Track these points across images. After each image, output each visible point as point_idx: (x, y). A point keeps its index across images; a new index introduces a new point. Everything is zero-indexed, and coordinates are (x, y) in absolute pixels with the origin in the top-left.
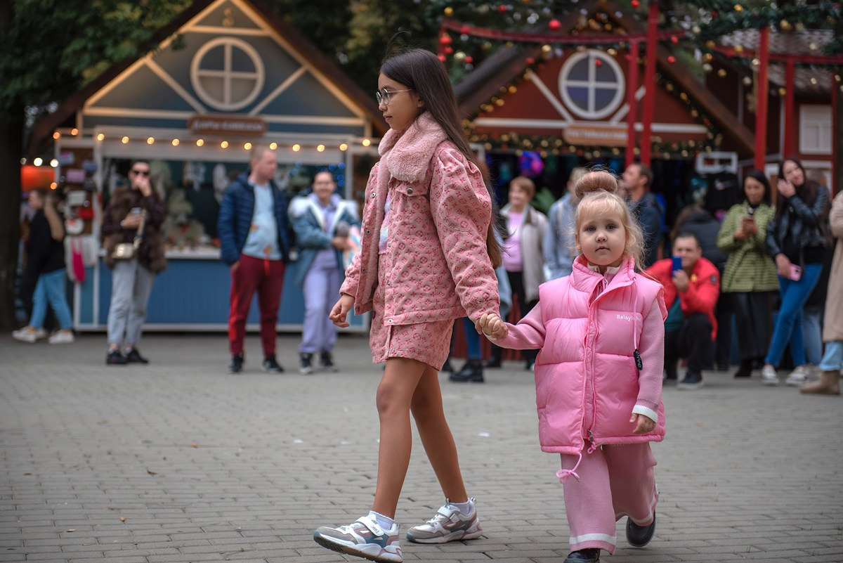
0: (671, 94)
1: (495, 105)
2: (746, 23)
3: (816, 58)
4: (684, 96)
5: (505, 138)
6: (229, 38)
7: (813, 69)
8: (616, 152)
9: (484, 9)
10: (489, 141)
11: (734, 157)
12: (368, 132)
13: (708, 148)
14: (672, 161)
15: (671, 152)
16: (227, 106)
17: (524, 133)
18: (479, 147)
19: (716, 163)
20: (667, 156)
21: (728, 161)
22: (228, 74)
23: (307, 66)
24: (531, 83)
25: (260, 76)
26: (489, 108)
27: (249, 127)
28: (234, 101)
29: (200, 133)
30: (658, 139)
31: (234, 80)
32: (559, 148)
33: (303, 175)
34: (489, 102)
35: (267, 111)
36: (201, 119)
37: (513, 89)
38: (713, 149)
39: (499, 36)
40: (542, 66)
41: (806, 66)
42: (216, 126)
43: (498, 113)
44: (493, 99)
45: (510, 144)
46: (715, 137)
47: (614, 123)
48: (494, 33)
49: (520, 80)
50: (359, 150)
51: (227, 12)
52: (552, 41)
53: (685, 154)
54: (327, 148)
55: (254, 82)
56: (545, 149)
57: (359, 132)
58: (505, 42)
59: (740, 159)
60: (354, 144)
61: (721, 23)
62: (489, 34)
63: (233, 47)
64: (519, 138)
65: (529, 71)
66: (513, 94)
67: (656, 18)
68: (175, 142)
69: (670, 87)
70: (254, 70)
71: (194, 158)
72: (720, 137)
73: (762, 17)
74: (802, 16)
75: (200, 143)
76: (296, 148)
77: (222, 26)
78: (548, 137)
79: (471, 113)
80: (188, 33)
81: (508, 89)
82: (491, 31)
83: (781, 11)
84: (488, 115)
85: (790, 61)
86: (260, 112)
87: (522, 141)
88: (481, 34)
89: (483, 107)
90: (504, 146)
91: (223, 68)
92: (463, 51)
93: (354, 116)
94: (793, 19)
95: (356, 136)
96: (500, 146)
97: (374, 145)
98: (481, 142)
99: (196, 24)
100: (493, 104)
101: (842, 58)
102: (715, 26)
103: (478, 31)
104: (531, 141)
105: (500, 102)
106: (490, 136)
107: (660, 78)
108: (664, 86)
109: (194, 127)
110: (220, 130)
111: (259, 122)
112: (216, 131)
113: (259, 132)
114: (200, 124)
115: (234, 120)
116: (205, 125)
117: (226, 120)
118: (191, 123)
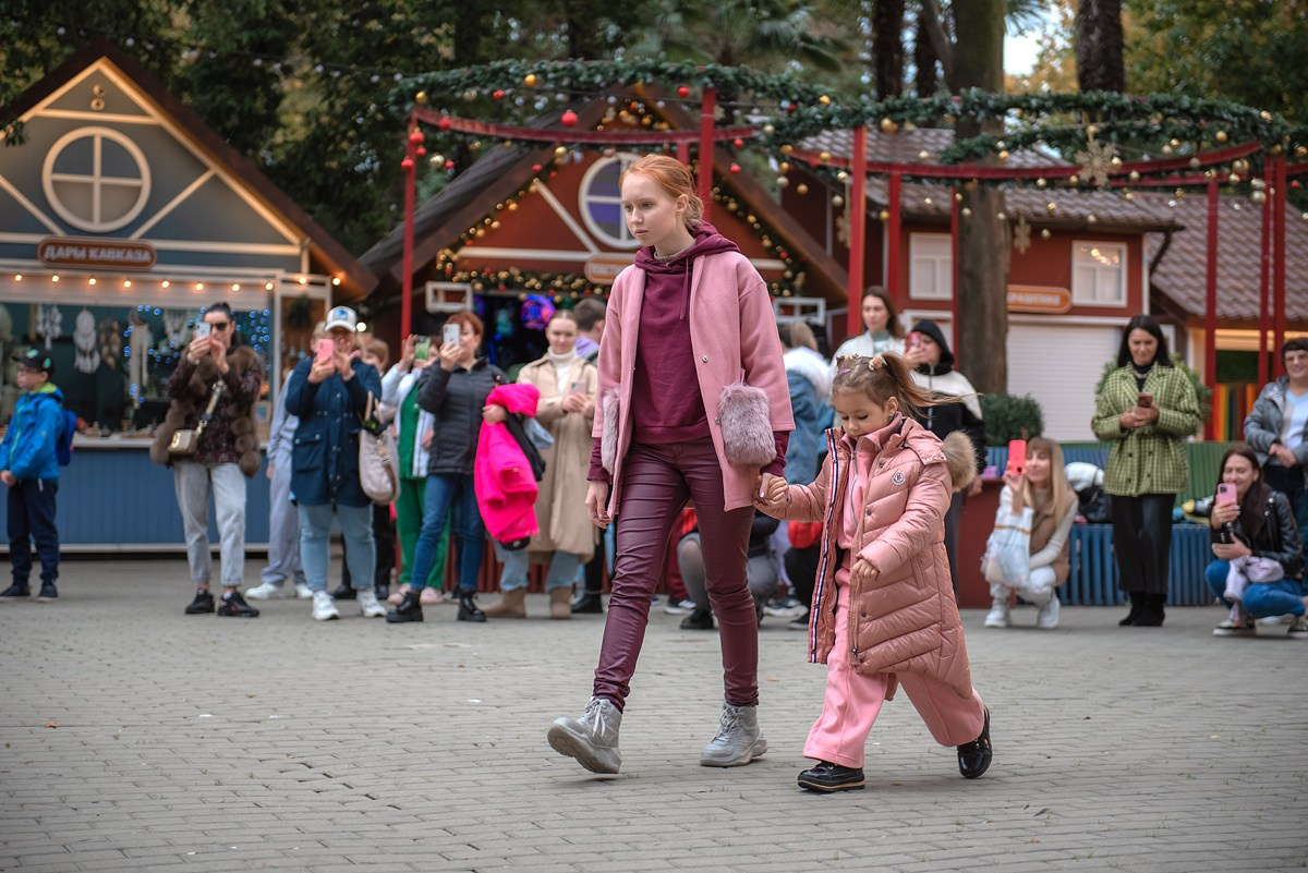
0: (734, 214)
1: (486, 227)
2: (834, 121)
3: (932, 169)
4: (752, 219)
5: (503, 275)
6: (98, 127)
7: (925, 181)
9: (471, 94)
10: (478, 278)
11: (821, 303)
12: (305, 266)
13: (786, 292)
16: (96, 225)
17: (529, 268)
18: (468, 287)
19: (797, 312)
21: (814, 309)
22: (97, 179)
23: (215, 169)
24: (538, 194)
25: (145, 183)
26: (480, 233)
27: (130, 256)
28: (104, 220)
31: (104, 187)
32: (580, 290)
34: (481, 224)
35: (155, 233)
36: (57, 244)
37: (513, 206)
38: (792, 295)
39: (492, 132)
40: (553, 174)
41: (917, 179)
42: (81, 254)
43: (491, 240)
44: (487, 221)
45: (509, 283)
46: (794, 278)
48: (487, 128)
49: (521, 192)
50: (294, 291)
51: (96, 89)
52: (569, 140)
54: (243, 286)
55: (138, 190)
56: (559, 290)
57: (291, 264)
58: (503, 140)
59: (829, 307)
60: (285, 281)
61: (800, 119)
62: (479, 129)
63: (105, 140)
64: (522, 275)
65: (536, 180)
66: (513, 212)
67: (711, 112)
68: (19, 278)
69: (733, 206)
70: (138, 175)
71: (48, 300)
72: (801, 277)
73: (856, 112)
74: (912, 112)
75: (55, 279)
76: (200, 287)
77: (89, 110)
78: (565, 275)
79: (455, 240)
80: (35, 118)
81: (506, 206)
82: (482, 125)
83: (881, 106)
84: (477, 242)
85: (896, 173)
86: (147, 236)
87: (527, 280)
88: (468, 128)
89: (472, 230)
90: (501, 286)
91: (90, 172)
92: (440, 152)
93: (285, 242)
94: (899, 116)
95: (288, 271)
96: (495, 286)
97: (311, 283)
98: (469, 280)
99: (49, 107)
100: (484, 226)
101: (966, 170)
102: (792, 124)
103: (463, 126)
104: (539, 279)
105: (495, 225)
106: (481, 272)
107: (718, 194)
108: (724, 204)
109: (47, 255)
110: (87, 261)
111: (143, 249)
112: (80, 261)
113: (145, 264)
114: (56, 251)
115: (107, 247)
116: (63, 253)
117: (94, 246)
118: (43, 251)
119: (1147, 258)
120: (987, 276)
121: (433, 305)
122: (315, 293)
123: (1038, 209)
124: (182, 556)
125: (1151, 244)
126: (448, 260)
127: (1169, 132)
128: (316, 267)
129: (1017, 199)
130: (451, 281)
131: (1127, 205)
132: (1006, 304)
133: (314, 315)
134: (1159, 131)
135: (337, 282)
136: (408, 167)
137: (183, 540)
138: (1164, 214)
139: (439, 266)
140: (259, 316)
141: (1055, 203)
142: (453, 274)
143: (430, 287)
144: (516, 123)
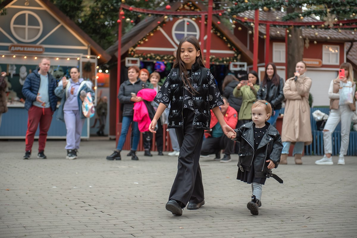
0: (219, 37)
1: (144, 41)
2: (249, 8)
3: (279, 22)
4: (224, 38)
5: (149, 55)
6: (27, 11)
7: (277, 26)
10: (141, 56)
11: (245, 64)
12: (89, 52)
13: (235, 61)
14: (219, 65)
15: (219, 62)
16: (26, 40)
17: (157, 53)
18: (138, 59)
19: (238, 67)
20: (218, 63)
21: (243, 66)
22: (27, 26)
23: (62, 23)
24: (159, 31)
25: (41, 27)
27: (37, 50)
28: (29, 39)
29: (15, 52)
30: (214, 56)
31: (29, 29)
32: (172, 60)
33: (60, 71)
34: (142, 40)
35: (43, 43)
36: (15, 46)
37: (152, 34)
38: (237, 61)
39: (145, 12)
40: (164, 25)
41: (275, 26)
42: (22, 49)
43: (146, 44)
44: (144, 39)
45: (151, 58)
46: (237, 56)
48: (143, 10)
49: (155, 31)
50: (86, 60)
52: (168, 14)
53: (225, 62)
54: (71, 59)
55: (39, 30)
56: (166, 60)
57: (85, 52)
58: (148, 14)
59: (248, 65)
60: (83, 57)
61: (239, 7)
62: (141, 11)
63: (29, 15)
64: (155, 55)
65: (159, 27)
66: (152, 36)
67: (212, 5)
68: (3, 56)
69: (219, 34)
70: (39, 25)
71: (12, 63)
72: (240, 56)
73: (256, 5)
74: (273, 5)
75: (14, 56)
76: (57, 59)
77: (24, 5)
78: (168, 55)
79: (134, 45)
80: (8, 8)
81: (150, 34)
83: (264, 3)
84: (141, 45)
85: (268, 24)
86: (41, 43)
87: (156, 57)
88: (138, 11)
89: (139, 42)
90: (148, 59)
91: (24, 24)
92: (130, 18)
93: (82, 45)
94: (269, 6)
95: (84, 54)
96: (146, 59)
97: (91, 58)
98: (138, 57)
99: (13, 5)
101: (290, 23)
102: (236, 9)
103: (136, 10)
104: (160, 57)
105: (147, 40)
106: (142, 54)
107: (214, 31)
108: (216, 34)
110: (24, 51)
111: (41, 47)
112: (22, 51)
113: (41, 52)
114: (14, 48)
115: (30, 47)
116: (17, 49)
117: (26, 47)
118: (11, 48)
119: (346, 50)
120: (296, 56)
121: (127, 64)
122: (92, 61)
123: (312, 35)
125: (347, 46)
126: (132, 51)
127: (352, 11)
128: (93, 53)
129: (306, 32)
130: (133, 57)
131: (340, 34)
133: (92, 67)
134: (349, 11)
135: (99, 57)
136: (119, 23)
138: (351, 37)
139: (129, 53)
141: (318, 33)
142: (134, 55)
143: (127, 59)
144: (152, 9)
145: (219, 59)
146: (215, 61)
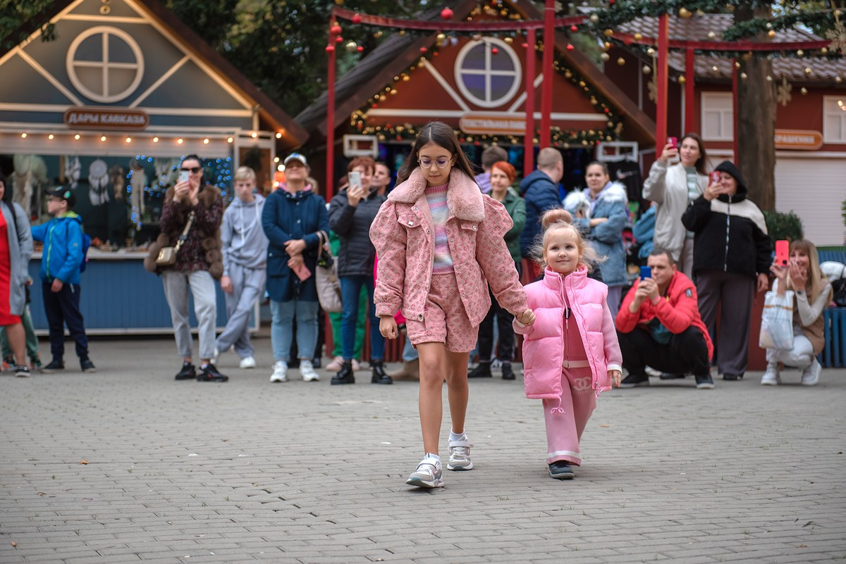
0: (569, 80)
2: (644, 11)
3: (717, 44)
4: (583, 84)
5: (400, 129)
6: (105, 26)
7: (712, 54)
8: (514, 141)
10: (382, 131)
11: (635, 145)
12: (256, 124)
13: (609, 138)
14: (570, 150)
15: (571, 142)
16: (105, 98)
17: (418, 123)
18: (374, 138)
19: (617, 152)
20: (566, 145)
21: (630, 150)
22: (105, 64)
23: (190, 55)
24: (425, 69)
25: (140, 66)
26: (383, 98)
27: (130, 120)
28: (111, 94)
30: (557, 129)
31: (110, 69)
34: (383, 91)
35: (144, 104)
36: (78, 112)
37: (406, 78)
38: (613, 139)
39: (391, 24)
40: (436, 54)
41: (707, 53)
42: (95, 119)
43: (390, 103)
44: (388, 89)
45: (405, 134)
46: (615, 126)
47: (511, 112)
48: (387, 21)
49: (413, 68)
50: (248, 143)
52: (447, 29)
53: (585, 143)
54: (211, 140)
55: (135, 71)
57: (245, 123)
58: (399, 30)
59: (640, 148)
60: (242, 136)
61: (619, 10)
62: (381, 22)
63: (111, 36)
64: (414, 128)
65: (423, 59)
66: (406, 82)
67: (553, 6)
68: (51, 137)
69: (568, 75)
70: (134, 61)
71: (72, 153)
72: (620, 125)
73: (660, 4)
74: (702, 3)
75: (77, 137)
76: (180, 141)
77: (100, 14)
79: (364, 104)
80: (61, 21)
81: (401, 78)
82: (383, 19)
84: (381, 105)
85: (691, 48)
86: (142, 104)
88: (373, 22)
89: (377, 96)
90: (399, 137)
91: (100, 59)
92: (354, 40)
93: (241, 107)
94: (693, 6)
95: (244, 128)
96: (394, 137)
97: (261, 137)
98: (375, 133)
99: (71, 12)
100: (386, 93)
101: (743, 45)
102: (612, 14)
103: (370, 20)
105: (394, 92)
106: (383, 127)
107: (557, 66)
108: (562, 73)
109: (71, 120)
110: (100, 124)
111: (140, 114)
112: (95, 124)
113: (141, 125)
114: (77, 117)
115: (114, 113)
116: (82, 118)
117: (105, 113)
118: (68, 117)
120: (759, 123)
121: (349, 152)
122: (264, 144)
123: (796, 72)
124: (171, 337)
126: (359, 118)
128: (264, 126)
129: (781, 65)
130: (361, 133)
132: (774, 143)
133: (263, 160)
135: (279, 136)
136: (331, 52)
137: (171, 326)
139: (353, 123)
140: (223, 161)
141: (810, 68)
142: (363, 129)
143: (347, 138)
144: (407, 17)
145: (570, 134)
146: (558, 139)
